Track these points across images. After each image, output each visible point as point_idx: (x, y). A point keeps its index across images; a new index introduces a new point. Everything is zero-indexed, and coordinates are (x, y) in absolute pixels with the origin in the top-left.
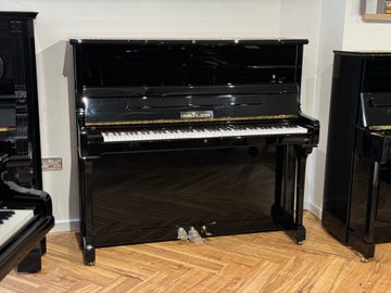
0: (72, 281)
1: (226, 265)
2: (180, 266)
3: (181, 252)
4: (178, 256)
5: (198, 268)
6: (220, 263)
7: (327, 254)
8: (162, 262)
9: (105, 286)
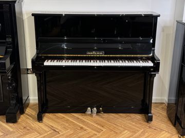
0: (28, 130)
1: (104, 130)
2: (82, 128)
3: (86, 120)
4: (83, 122)
5: (89, 130)
6: (102, 128)
7: (162, 130)
8: (74, 124)
9: (41, 134)
